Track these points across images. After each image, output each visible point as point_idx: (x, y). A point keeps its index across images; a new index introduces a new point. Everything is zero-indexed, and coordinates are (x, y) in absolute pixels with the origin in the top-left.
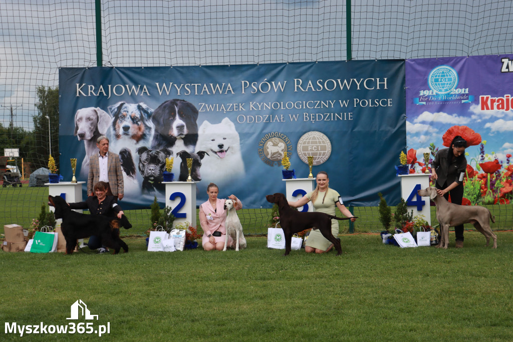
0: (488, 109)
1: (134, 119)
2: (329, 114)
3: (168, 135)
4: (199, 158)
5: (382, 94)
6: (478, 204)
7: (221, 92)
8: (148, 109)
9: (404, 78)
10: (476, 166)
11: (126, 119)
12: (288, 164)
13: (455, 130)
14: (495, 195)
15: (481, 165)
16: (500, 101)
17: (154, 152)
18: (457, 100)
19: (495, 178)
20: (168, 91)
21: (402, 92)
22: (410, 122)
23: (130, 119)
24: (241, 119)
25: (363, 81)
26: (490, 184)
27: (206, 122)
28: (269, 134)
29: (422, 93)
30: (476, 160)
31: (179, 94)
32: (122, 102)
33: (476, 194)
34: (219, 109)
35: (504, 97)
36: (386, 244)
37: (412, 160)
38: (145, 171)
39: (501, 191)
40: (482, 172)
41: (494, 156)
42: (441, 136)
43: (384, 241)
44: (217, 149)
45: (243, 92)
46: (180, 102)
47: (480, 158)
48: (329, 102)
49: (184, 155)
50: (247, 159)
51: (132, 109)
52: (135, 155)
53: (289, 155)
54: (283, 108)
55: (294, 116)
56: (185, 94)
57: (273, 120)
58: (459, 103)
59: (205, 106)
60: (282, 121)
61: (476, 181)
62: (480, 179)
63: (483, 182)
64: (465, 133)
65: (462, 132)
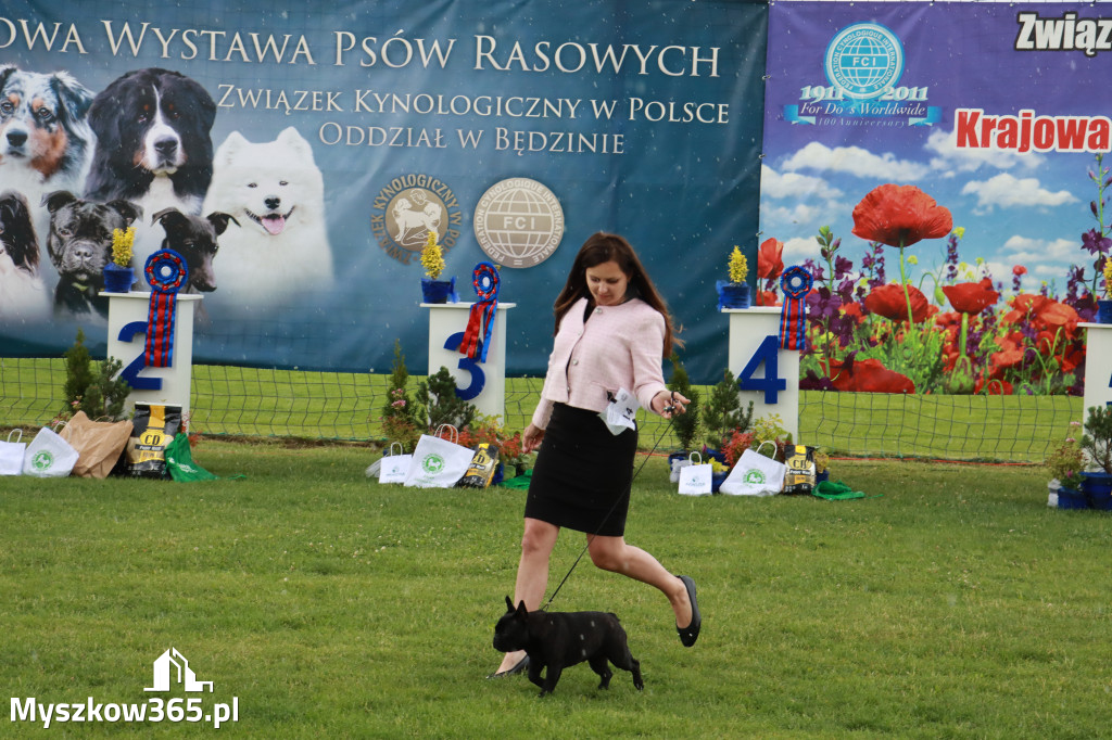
0: (974, 144)
1: (39, 116)
2: (562, 135)
3: (132, 164)
4: (212, 231)
5: (702, 89)
6: (932, 392)
7: (279, 58)
8: (80, 90)
9: (764, 50)
10: (935, 292)
11: (18, 113)
12: (437, 263)
13: (888, 196)
14: (978, 370)
15: (947, 290)
16: (1008, 126)
17: (90, 208)
18: (897, 116)
19: (980, 326)
20: (136, 44)
21: (757, 89)
22: (772, 168)
23: (28, 113)
24: (331, 133)
25: (657, 52)
26: (968, 342)
27: (235, 136)
28: (403, 178)
29: (807, 93)
30: (936, 276)
31: (165, 55)
32: (9, 67)
33: (930, 364)
34: (273, 104)
35: (1017, 116)
37: (771, 269)
38: (65, 258)
39: (993, 361)
40: (947, 308)
41: (982, 268)
42: (849, 209)
44: (263, 210)
45: (339, 62)
46: (168, 79)
47: (947, 271)
48: (564, 103)
49: (173, 222)
50: (341, 243)
51: (33, 87)
52: (38, 213)
54: (443, 110)
55: (471, 133)
56: (183, 56)
57: (413, 142)
58: (900, 124)
59: (235, 93)
60: (438, 145)
61: (932, 332)
62: (942, 328)
63: (949, 334)
64: (912, 205)
65: (905, 200)
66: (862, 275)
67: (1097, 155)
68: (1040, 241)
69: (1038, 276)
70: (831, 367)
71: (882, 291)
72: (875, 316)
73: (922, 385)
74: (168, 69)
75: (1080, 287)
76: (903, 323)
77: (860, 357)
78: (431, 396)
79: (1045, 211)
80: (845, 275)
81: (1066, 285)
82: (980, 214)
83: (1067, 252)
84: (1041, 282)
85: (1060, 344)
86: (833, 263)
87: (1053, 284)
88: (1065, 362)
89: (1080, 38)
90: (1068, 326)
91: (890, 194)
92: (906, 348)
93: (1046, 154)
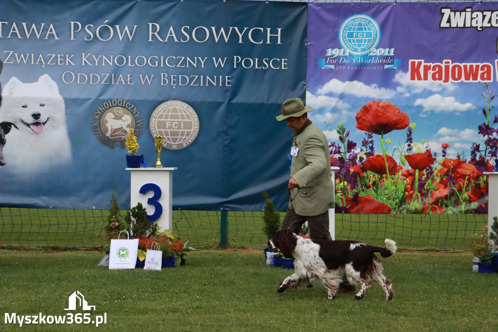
0: (419, 78)
2: (197, 76)
5: (271, 51)
6: (401, 213)
7: (38, 36)
9: (306, 29)
10: (400, 158)
12: (134, 146)
13: (374, 108)
14: (424, 200)
15: (407, 157)
16: (437, 69)
18: (378, 64)
19: (425, 176)
21: (303, 50)
22: (312, 93)
24: (68, 77)
25: (247, 31)
26: (419, 185)
27: (14, 79)
28: (109, 102)
29: (329, 52)
30: (401, 150)
33: (399, 198)
34: (35, 62)
35: (442, 63)
36: (271, 266)
39: (432, 195)
40: (407, 167)
41: (425, 145)
42: (354, 115)
43: (268, 261)
44: (30, 120)
45: (72, 38)
47: (407, 147)
48: (198, 59)
50: (74, 136)
53: (137, 133)
54: (131, 64)
55: (147, 77)
57: (115, 82)
58: (380, 68)
59: (13, 55)
60: (129, 83)
62: (405, 177)
63: (409, 181)
64: (387, 112)
65: (383, 110)
66: (362, 150)
67: (485, 83)
68: (456, 130)
69: (456, 149)
70: (346, 200)
71: (372, 159)
72: (370, 172)
73: (395, 209)
75: (478, 155)
76: (384, 175)
77: (362, 194)
78: (133, 219)
79: (458, 114)
80: (353, 150)
81: (470, 153)
82: (424, 116)
83: (471, 136)
84: (458, 152)
85: (468, 185)
86: (346, 144)
87: (464, 153)
88: (472, 196)
89: (474, 21)
90: (472, 175)
91: (375, 106)
92: (386, 189)
93: (458, 83)
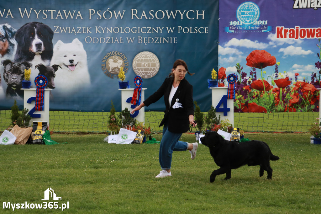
0: (282, 37)
2: (158, 38)
3: (29, 51)
4: (53, 70)
5: (199, 23)
6: (272, 112)
7: (72, 18)
8: (12, 29)
9: (218, 11)
10: (272, 82)
12: (123, 77)
13: (256, 53)
14: (285, 105)
15: (275, 81)
16: (292, 31)
17: (16, 64)
19: (286, 92)
20: (29, 15)
22: (222, 46)
24: (88, 40)
25: (186, 13)
26: (282, 96)
27: (60, 41)
30: (272, 77)
31: (38, 18)
33: (271, 104)
34: (71, 32)
35: (294, 28)
37: (222, 76)
38: (9, 80)
39: (290, 102)
40: (275, 86)
41: (286, 74)
42: (245, 58)
43: (197, 139)
44: (68, 63)
45: (90, 18)
46: (38, 25)
47: (275, 75)
48: (159, 29)
49: (41, 68)
50: (93, 73)
54: (122, 32)
55: (131, 39)
56: (43, 18)
57: (114, 42)
59: (59, 29)
60: (121, 42)
61: (271, 94)
62: (274, 92)
63: (277, 94)
64: (264, 56)
65: (262, 55)
66: (250, 77)
67: (319, 39)
68: (303, 65)
69: (303, 76)
70: (241, 105)
71: (256, 82)
72: (254, 89)
74: (38, 22)
75: (315, 79)
76: (263, 91)
77: (250, 102)
79: (304, 56)
80: (245, 77)
81: (311, 78)
82: (285, 58)
83: (311, 68)
84: (304, 78)
85: (310, 96)
86: (241, 74)
87: (307, 78)
88: (311, 102)
89: (312, 4)
90: (312, 91)
91: (257, 53)
92: (264, 99)
93: (303, 39)
